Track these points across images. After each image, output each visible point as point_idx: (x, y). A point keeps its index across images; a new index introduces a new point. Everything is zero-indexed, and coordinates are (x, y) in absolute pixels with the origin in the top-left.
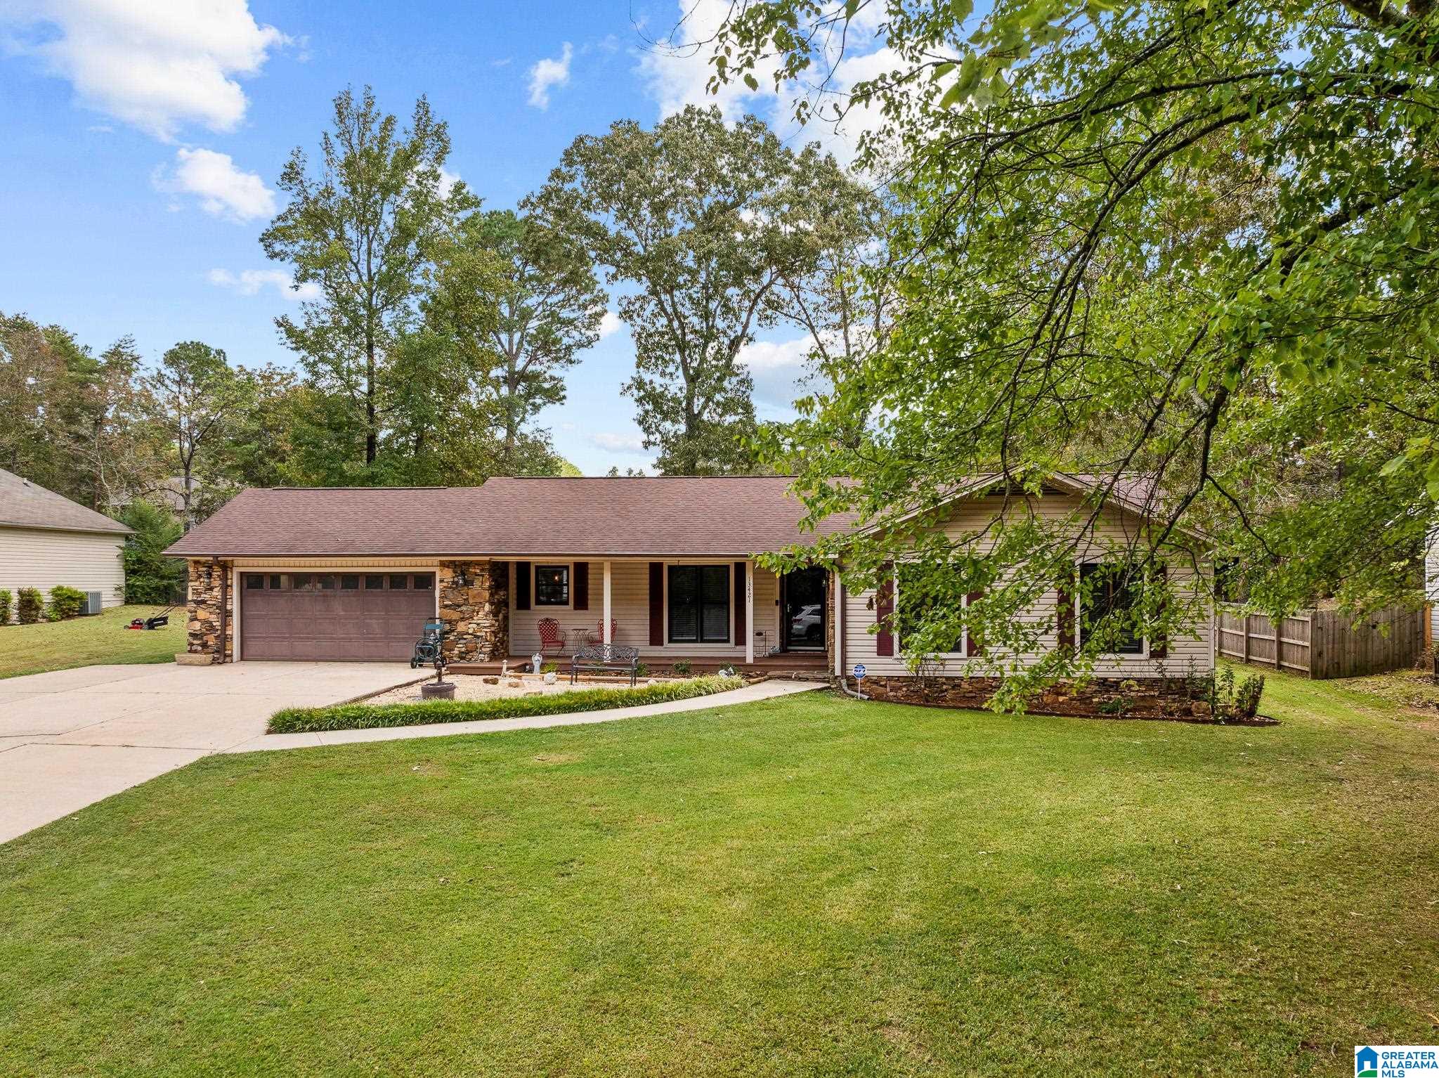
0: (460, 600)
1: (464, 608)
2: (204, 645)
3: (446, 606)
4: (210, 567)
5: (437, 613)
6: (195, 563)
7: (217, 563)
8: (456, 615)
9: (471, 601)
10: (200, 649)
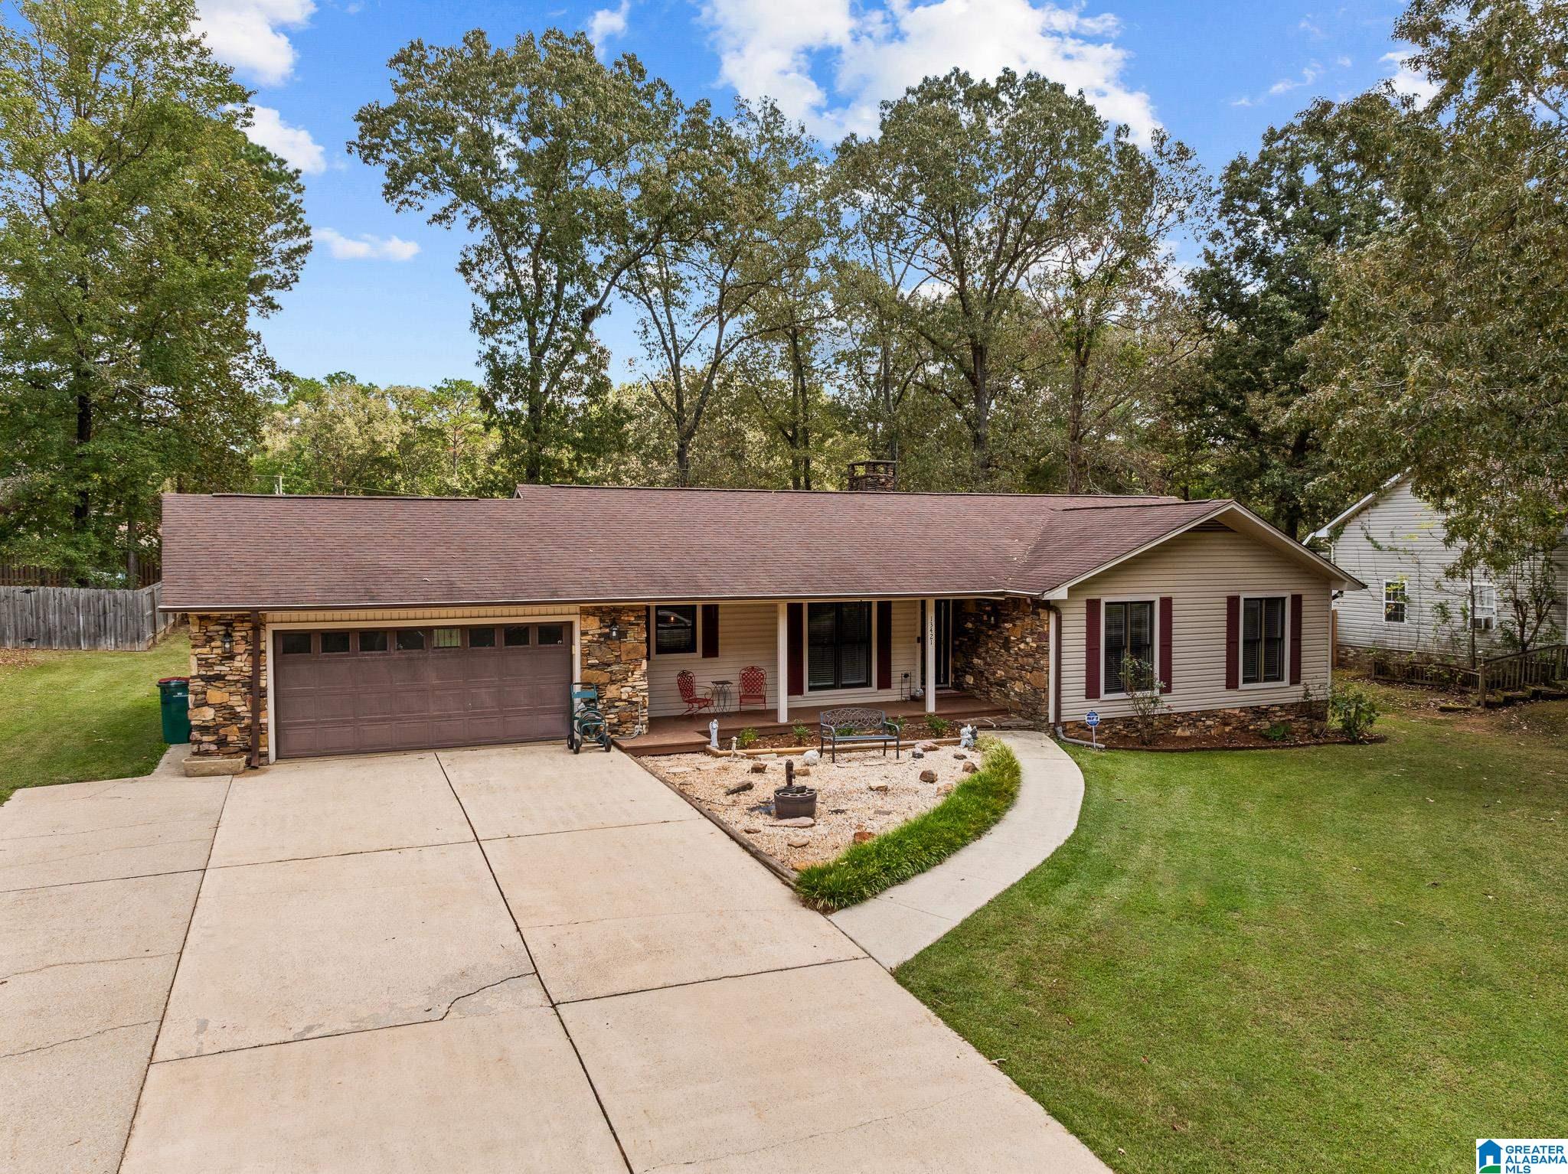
0: (610, 657)
1: (615, 668)
2: (222, 743)
3: (592, 666)
4: (229, 624)
5: (577, 678)
6: (201, 618)
7: (242, 619)
8: (602, 677)
9: (624, 658)
10: (213, 747)
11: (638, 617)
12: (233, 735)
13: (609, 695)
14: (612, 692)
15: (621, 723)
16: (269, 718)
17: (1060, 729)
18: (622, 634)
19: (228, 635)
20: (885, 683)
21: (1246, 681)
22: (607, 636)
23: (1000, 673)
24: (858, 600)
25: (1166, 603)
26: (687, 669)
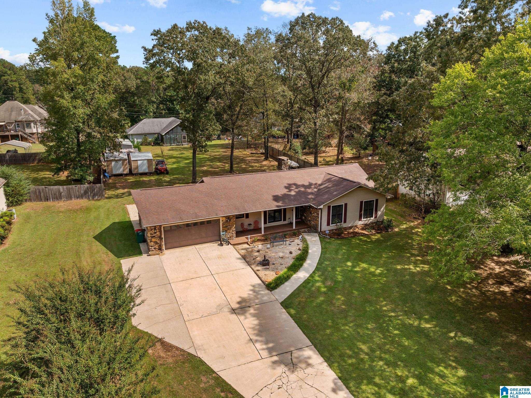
0: (228, 225)
3: (224, 227)
5: (221, 230)
10: (154, 249)
11: (233, 217)
12: (157, 247)
14: (228, 231)
16: (163, 243)
17: (320, 233)
18: (230, 220)
19: (155, 229)
20: (285, 220)
21: (364, 218)
22: (227, 221)
25: (346, 205)
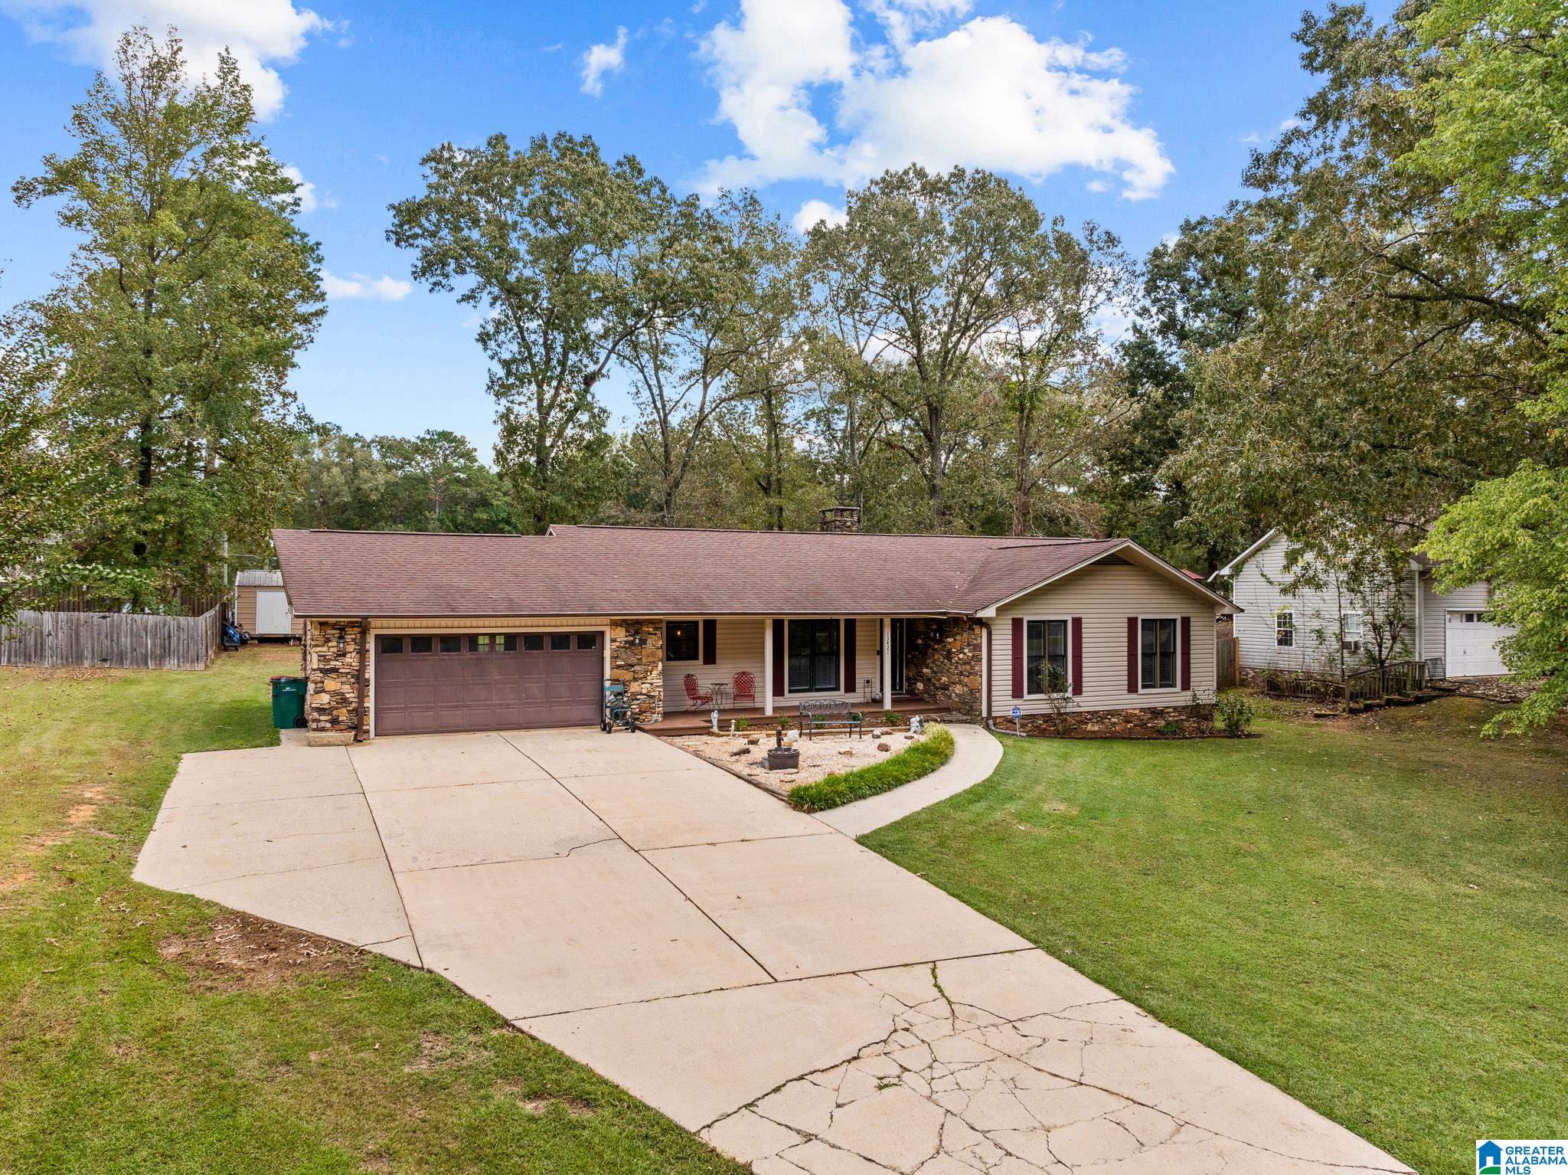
0: (634, 660)
1: (637, 668)
2: (335, 722)
3: (619, 667)
4: (342, 629)
5: (607, 674)
6: (322, 624)
7: (352, 625)
8: (628, 676)
9: (644, 661)
10: (328, 725)
11: (655, 629)
12: (343, 715)
13: (632, 690)
14: (634, 687)
15: (641, 712)
16: (370, 703)
17: (991, 722)
18: (643, 642)
19: (341, 637)
20: (850, 688)
21: (1144, 687)
22: (632, 643)
23: (944, 679)
24: (829, 617)
25: (1077, 622)
26: (691, 673)
